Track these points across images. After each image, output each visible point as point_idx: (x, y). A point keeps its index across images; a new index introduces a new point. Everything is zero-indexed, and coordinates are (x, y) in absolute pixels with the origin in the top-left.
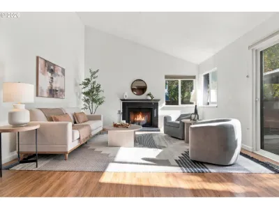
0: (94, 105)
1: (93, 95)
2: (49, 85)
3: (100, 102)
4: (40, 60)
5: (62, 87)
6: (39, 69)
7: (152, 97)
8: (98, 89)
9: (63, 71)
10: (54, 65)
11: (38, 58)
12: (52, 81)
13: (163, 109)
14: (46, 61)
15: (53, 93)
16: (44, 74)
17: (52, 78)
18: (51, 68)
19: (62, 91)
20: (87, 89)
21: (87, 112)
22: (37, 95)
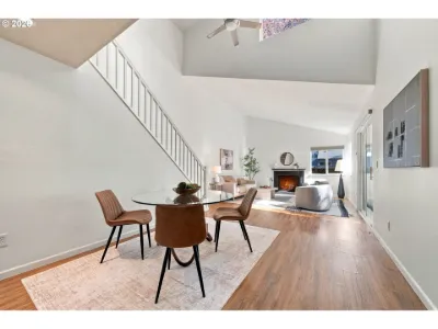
0: (252, 174)
1: (251, 166)
2: (225, 163)
3: (255, 171)
5: (232, 162)
6: (221, 156)
7: (298, 167)
8: (254, 162)
9: (232, 153)
10: (228, 151)
11: (221, 150)
12: (227, 160)
13: (309, 177)
14: (224, 150)
15: (227, 167)
16: (223, 157)
17: (227, 158)
18: (226, 153)
19: (232, 165)
21: (247, 178)
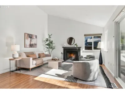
0: (51, 50)
1: (50, 45)
2: (29, 43)
3: (53, 48)
4: (26, 34)
5: (36, 43)
6: (26, 38)
7: (77, 46)
8: (51, 42)
9: (36, 37)
10: (32, 35)
11: (25, 33)
12: (31, 41)
13: (83, 52)
14: (28, 34)
15: (31, 46)
16: (27, 39)
17: (31, 40)
18: (30, 36)
19: (36, 44)
20: (47, 43)
21: (47, 53)
22: (25, 47)
